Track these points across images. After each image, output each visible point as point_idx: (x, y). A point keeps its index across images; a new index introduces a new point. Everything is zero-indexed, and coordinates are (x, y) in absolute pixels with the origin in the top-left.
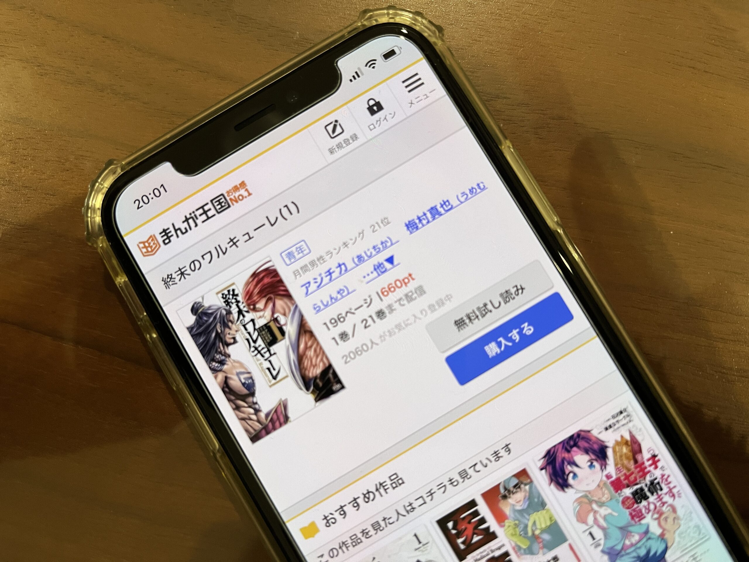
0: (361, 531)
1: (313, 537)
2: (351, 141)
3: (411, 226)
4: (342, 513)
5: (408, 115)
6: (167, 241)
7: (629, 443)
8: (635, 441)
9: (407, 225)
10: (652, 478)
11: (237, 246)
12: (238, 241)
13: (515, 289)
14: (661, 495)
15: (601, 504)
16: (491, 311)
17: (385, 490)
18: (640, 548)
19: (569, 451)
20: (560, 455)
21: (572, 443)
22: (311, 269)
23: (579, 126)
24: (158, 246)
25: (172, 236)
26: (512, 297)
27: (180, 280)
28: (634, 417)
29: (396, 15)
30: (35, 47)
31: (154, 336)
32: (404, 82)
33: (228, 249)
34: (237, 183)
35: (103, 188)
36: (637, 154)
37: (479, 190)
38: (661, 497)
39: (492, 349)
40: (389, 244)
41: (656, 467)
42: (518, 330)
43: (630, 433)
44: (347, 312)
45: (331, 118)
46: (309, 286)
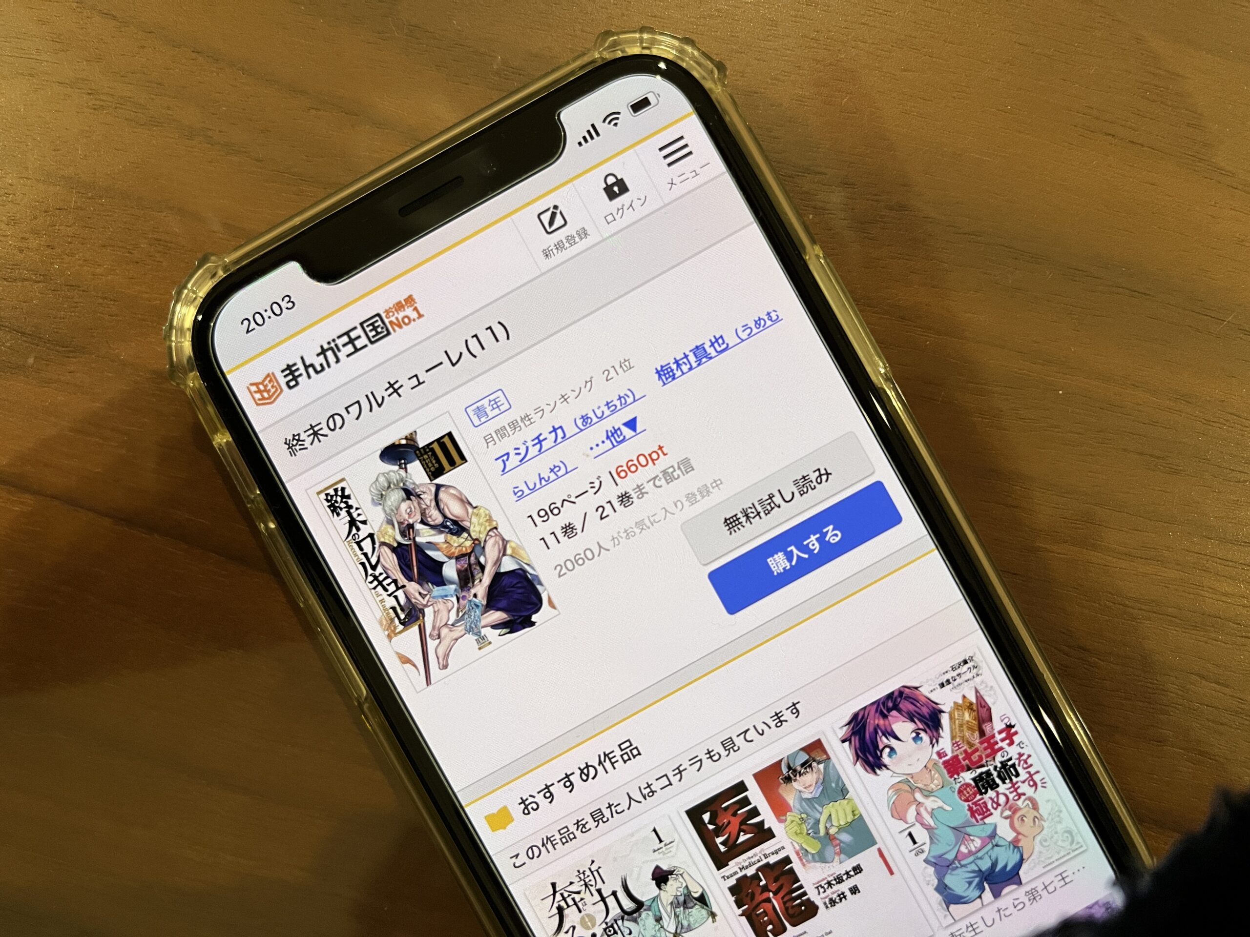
0: (576, 822)
1: (505, 828)
2: (577, 239)
3: (665, 374)
4: (548, 795)
5: (666, 202)
6: (292, 383)
7: (975, 707)
8: (983, 704)
9: (658, 372)
10: (1005, 758)
11: (400, 396)
12: (402, 386)
13: (817, 473)
14: (1017, 782)
15: (928, 793)
16: (779, 507)
17: (612, 764)
18: (981, 858)
19: (885, 717)
20: (872, 722)
21: (890, 704)
22: (511, 433)
23: (931, 222)
24: (279, 390)
25: (300, 375)
26: (812, 486)
27: (312, 444)
28: (984, 670)
29: (653, 42)
30: (85, 63)
31: (272, 526)
32: (661, 149)
33: (386, 398)
34: (402, 298)
35: (195, 299)
36: (1016, 269)
37: (769, 323)
38: (1016, 786)
39: (778, 563)
40: (629, 400)
41: (1012, 743)
42: (818, 536)
43: (977, 691)
44: (564, 500)
45: (547, 203)
46: (507, 459)
